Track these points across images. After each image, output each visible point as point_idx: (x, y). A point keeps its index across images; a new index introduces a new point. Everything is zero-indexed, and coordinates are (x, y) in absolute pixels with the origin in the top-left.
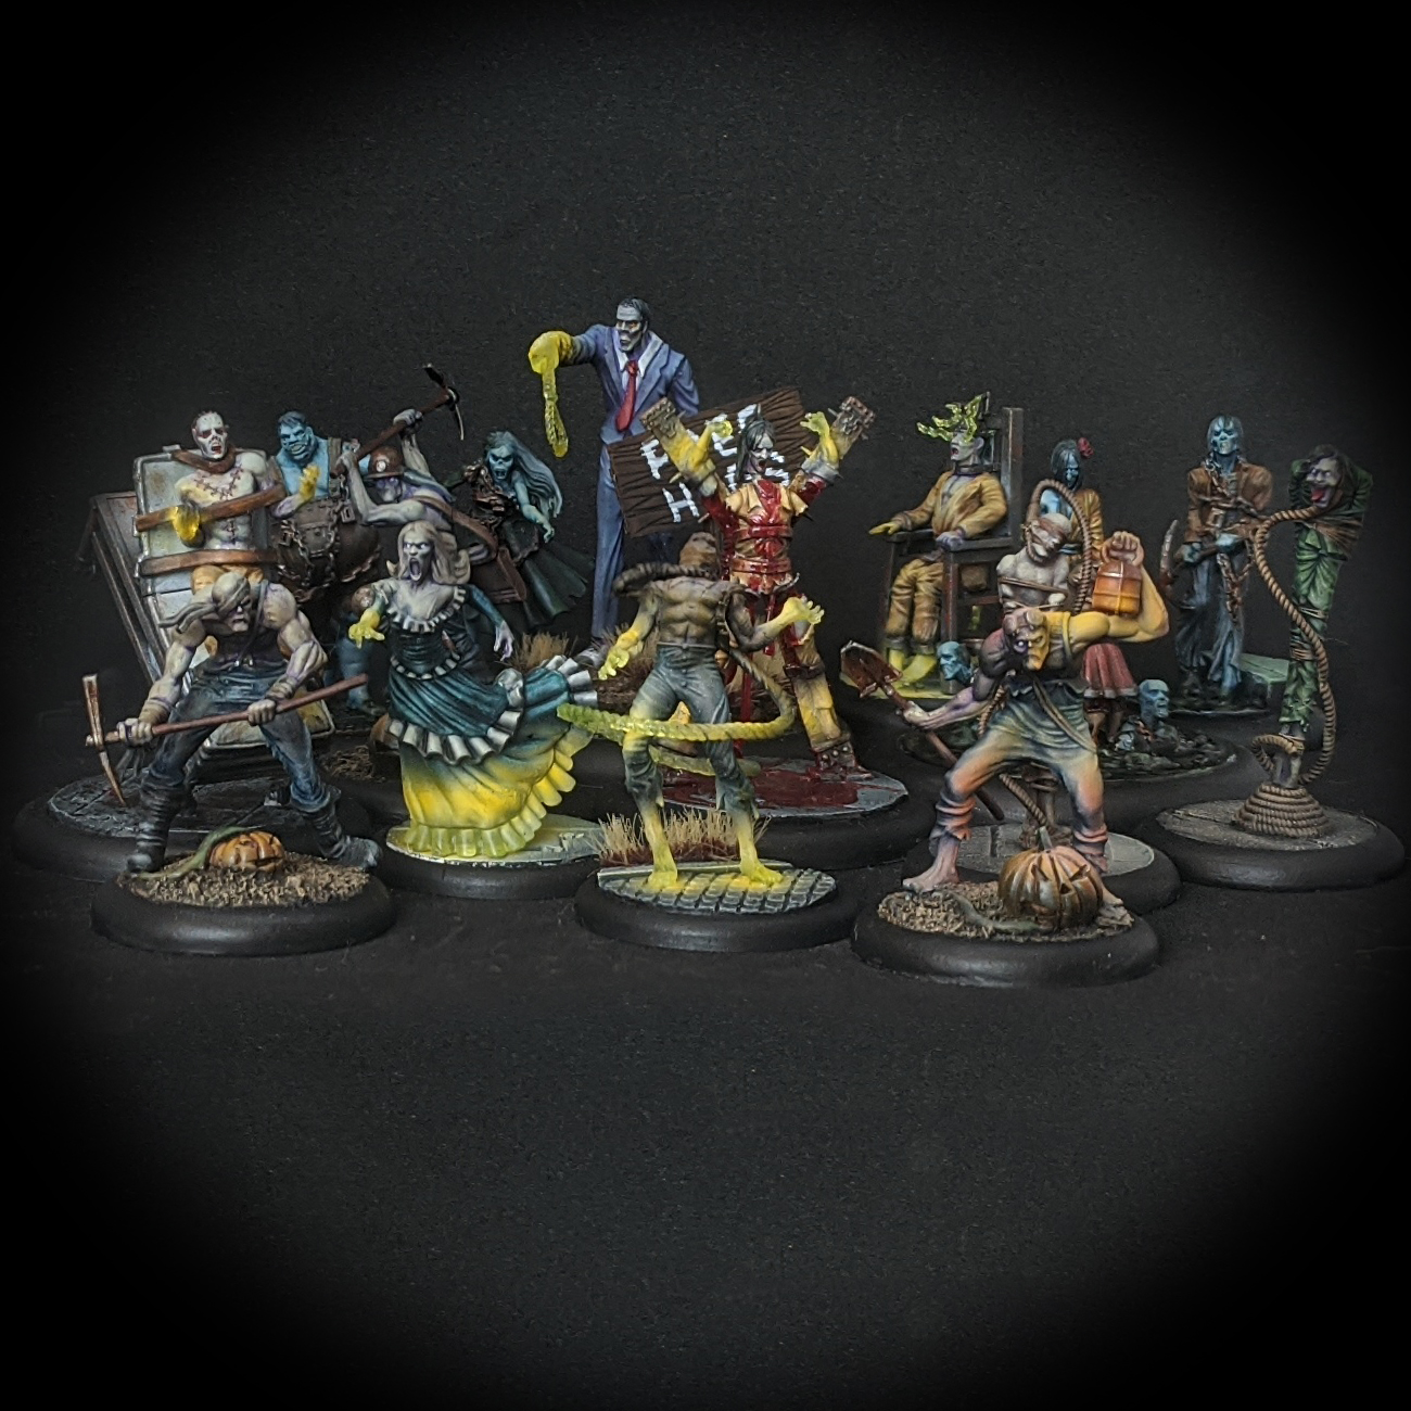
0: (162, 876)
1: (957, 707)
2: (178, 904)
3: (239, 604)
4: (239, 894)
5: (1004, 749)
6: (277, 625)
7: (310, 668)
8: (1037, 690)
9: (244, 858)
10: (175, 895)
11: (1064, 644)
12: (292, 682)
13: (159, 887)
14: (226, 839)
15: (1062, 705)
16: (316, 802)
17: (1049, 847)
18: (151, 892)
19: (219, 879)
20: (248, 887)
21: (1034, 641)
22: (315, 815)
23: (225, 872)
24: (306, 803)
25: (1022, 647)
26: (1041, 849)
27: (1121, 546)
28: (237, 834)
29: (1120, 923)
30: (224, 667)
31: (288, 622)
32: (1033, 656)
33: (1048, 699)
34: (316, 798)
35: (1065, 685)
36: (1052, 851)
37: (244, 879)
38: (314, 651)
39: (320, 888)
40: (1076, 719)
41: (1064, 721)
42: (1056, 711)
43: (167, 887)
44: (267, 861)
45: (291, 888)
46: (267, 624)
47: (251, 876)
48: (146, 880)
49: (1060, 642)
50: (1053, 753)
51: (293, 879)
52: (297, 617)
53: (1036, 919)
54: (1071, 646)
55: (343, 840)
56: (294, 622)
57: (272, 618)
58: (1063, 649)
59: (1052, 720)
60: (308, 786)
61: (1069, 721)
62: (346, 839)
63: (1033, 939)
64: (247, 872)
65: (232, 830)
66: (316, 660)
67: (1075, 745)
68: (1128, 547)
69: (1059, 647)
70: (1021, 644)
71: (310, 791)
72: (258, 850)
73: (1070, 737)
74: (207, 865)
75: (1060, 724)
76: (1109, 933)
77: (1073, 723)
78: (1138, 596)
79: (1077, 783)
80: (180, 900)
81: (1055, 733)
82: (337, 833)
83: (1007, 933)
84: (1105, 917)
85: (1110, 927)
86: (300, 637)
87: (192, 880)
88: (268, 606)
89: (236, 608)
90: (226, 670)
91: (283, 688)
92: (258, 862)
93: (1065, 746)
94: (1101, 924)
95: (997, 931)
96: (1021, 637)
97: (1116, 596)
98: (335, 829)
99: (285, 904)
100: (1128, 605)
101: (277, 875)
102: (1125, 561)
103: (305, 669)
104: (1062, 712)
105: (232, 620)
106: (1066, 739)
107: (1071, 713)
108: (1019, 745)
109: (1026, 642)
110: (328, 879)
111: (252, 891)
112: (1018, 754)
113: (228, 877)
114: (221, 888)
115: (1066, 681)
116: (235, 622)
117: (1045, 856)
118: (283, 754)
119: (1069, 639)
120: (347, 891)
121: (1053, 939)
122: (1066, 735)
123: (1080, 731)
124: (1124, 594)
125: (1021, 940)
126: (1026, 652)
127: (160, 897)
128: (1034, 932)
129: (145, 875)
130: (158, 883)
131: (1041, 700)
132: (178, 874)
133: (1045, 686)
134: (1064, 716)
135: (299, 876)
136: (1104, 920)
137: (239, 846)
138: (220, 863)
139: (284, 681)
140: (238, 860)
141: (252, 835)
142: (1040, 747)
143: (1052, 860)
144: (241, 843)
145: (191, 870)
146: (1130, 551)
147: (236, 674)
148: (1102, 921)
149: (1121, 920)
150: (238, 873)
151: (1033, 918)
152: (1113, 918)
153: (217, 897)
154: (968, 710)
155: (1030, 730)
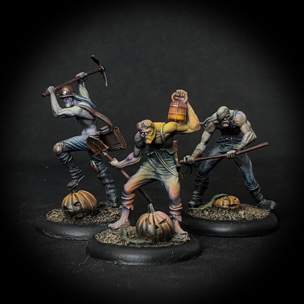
0: (198, 209)
1: (128, 160)
2: (201, 218)
3: (225, 117)
4: (222, 216)
5: (145, 175)
6: (239, 125)
7: (249, 140)
8: (155, 152)
9: (225, 204)
10: (200, 215)
11: (161, 134)
12: (243, 145)
13: (196, 212)
14: (220, 198)
15: (165, 158)
16: (253, 187)
17: (153, 211)
18: (193, 214)
19: (216, 211)
20: (225, 214)
21: (148, 132)
22: (253, 191)
23: (218, 208)
24: (250, 187)
25: (143, 135)
26: (150, 212)
27: (178, 95)
28: (223, 196)
29: (181, 241)
30: (223, 140)
31: (243, 124)
32: (147, 138)
33: (160, 157)
34: (253, 186)
35: (165, 150)
36: (154, 213)
37: (224, 211)
38: (251, 135)
39: (251, 216)
40: (171, 164)
41: (166, 164)
42: (163, 161)
43: (199, 213)
44: (233, 205)
45: (240, 215)
46: (236, 125)
47: (227, 210)
48: (193, 210)
49: (160, 133)
50: (162, 177)
51: (241, 212)
52: (246, 122)
53: (147, 238)
54: (164, 135)
55: (263, 200)
56: (245, 124)
57: (237, 123)
58: (161, 136)
59: (162, 164)
60: (250, 181)
61: (168, 165)
62: (264, 200)
63: (144, 246)
64: (225, 209)
65: (222, 195)
66: (252, 137)
67: (170, 174)
68: (181, 95)
69: (160, 135)
70: (143, 134)
71: (251, 183)
72: (230, 201)
73: (168, 170)
74: (213, 206)
75: (164, 166)
76: (176, 244)
77: (169, 165)
78: (186, 115)
79: (169, 188)
80: (202, 217)
81: (163, 169)
82: (261, 198)
83: (134, 244)
84: (175, 238)
85: (177, 242)
86: (247, 130)
87: (207, 210)
88: (236, 119)
89: (224, 119)
90: (223, 141)
91: (240, 146)
92: (229, 205)
93: (166, 174)
94: (173, 241)
95: (130, 243)
96: (143, 131)
97: (175, 114)
98: (260, 196)
99: (237, 220)
100: (180, 118)
101: (236, 211)
102: (180, 101)
103: (248, 140)
104: (165, 161)
105: (223, 123)
106: (167, 171)
107: (169, 161)
108: (151, 174)
109: (145, 133)
110: (254, 213)
111: (226, 215)
112: (150, 177)
113: (219, 210)
114: (216, 214)
115: (166, 149)
116: (224, 123)
117: (151, 215)
118: (242, 170)
119: (163, 132)
120: (260, 217)
121: (152, 246)
122: (166, 170)
123: (172, 168)
124: (178, 113)
125: (139, 246)
126: (145, 137)
127: (196, 216)
128: (144, 244)
129: (193, 208)
130: (196, 211)
131: (158, 157)
132: (202, 209)
133: (158, 151)
134: (166, 163)
135: (243, 211)
136: (175, 239)
137: (223, 200)
138: (217, 206)
139: (240, 144)
140: (223, 205)
141: (228, 196)
142: (158, 174)
143: (153, 216)
144: (224, 199)
145: (207, 207)
146: (182, 97)
147: (227, 143)
148: (174, 240)
149: (182, 239)
150: (223, 209)
151: (145, 238)
152: (179, 239)
153: (214, 216)
154: (132, 161)
155: (154, 168)
